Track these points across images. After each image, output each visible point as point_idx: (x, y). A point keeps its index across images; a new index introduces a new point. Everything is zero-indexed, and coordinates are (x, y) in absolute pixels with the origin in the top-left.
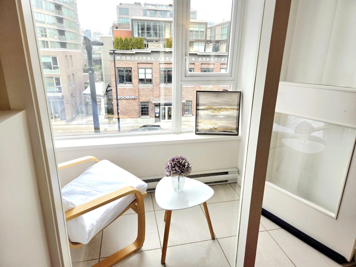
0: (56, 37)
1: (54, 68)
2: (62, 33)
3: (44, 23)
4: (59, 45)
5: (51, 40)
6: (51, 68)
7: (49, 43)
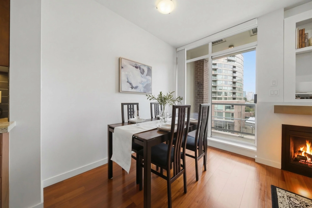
0: (231, 96)
1: (232, 109)
2: (234, 93)
3: (222, 90)
4: (232, 99)
5: (229, 97)
6: (230, 109)
7: (228, 98)
